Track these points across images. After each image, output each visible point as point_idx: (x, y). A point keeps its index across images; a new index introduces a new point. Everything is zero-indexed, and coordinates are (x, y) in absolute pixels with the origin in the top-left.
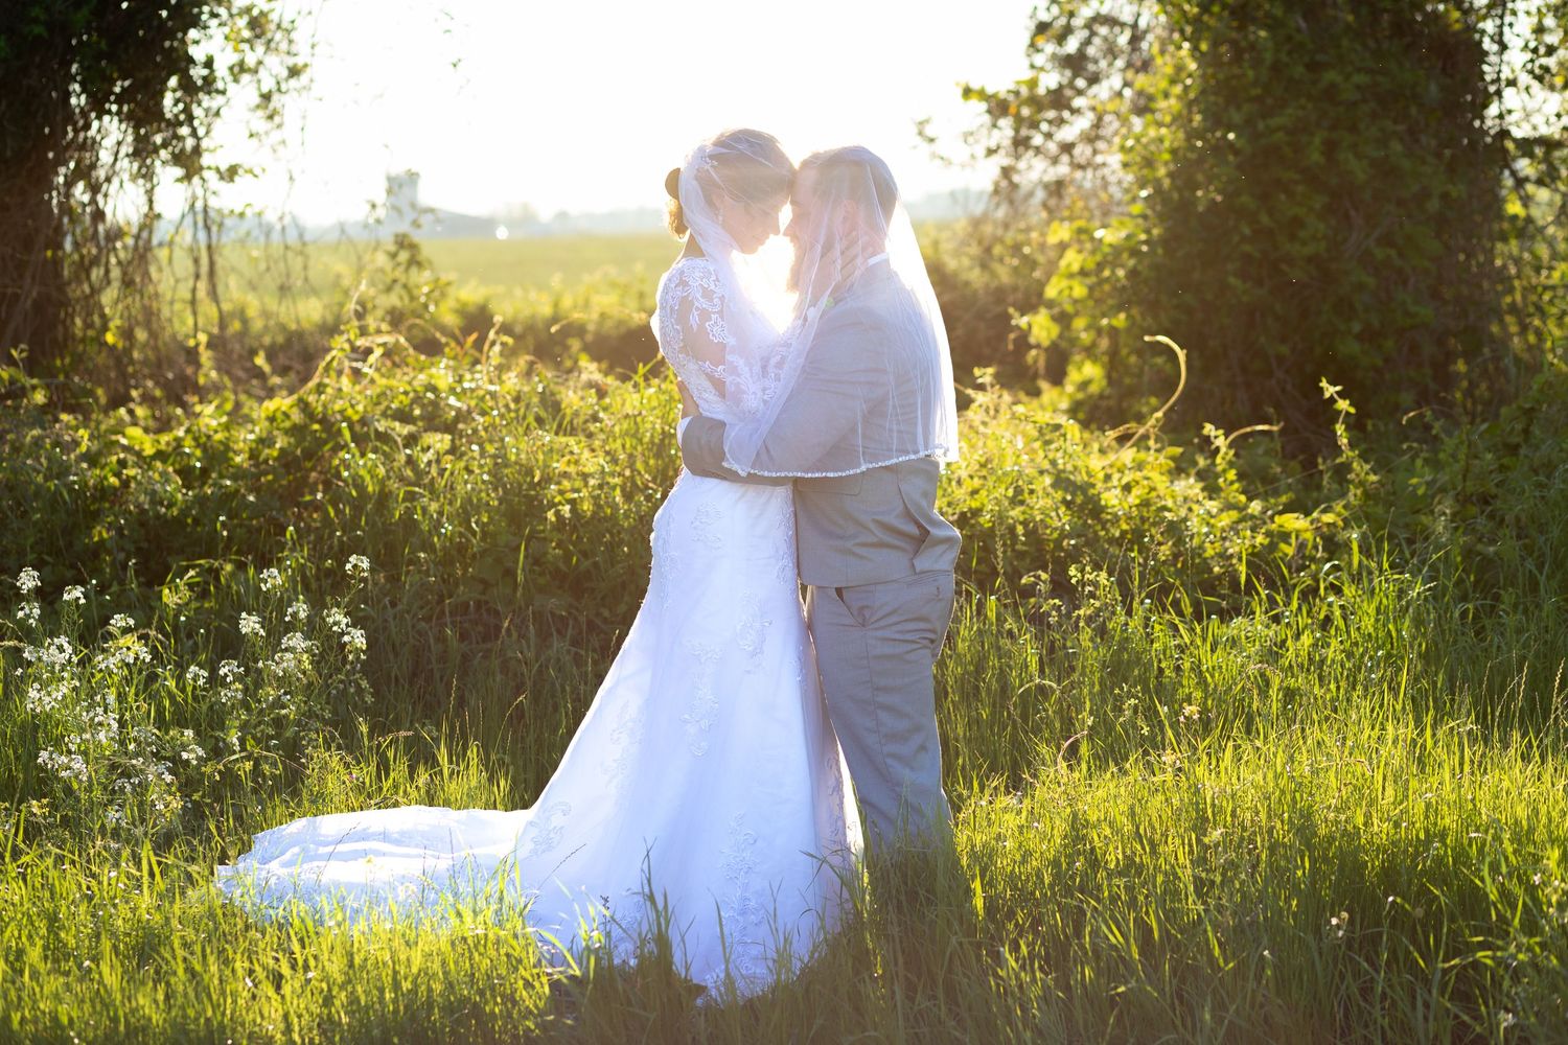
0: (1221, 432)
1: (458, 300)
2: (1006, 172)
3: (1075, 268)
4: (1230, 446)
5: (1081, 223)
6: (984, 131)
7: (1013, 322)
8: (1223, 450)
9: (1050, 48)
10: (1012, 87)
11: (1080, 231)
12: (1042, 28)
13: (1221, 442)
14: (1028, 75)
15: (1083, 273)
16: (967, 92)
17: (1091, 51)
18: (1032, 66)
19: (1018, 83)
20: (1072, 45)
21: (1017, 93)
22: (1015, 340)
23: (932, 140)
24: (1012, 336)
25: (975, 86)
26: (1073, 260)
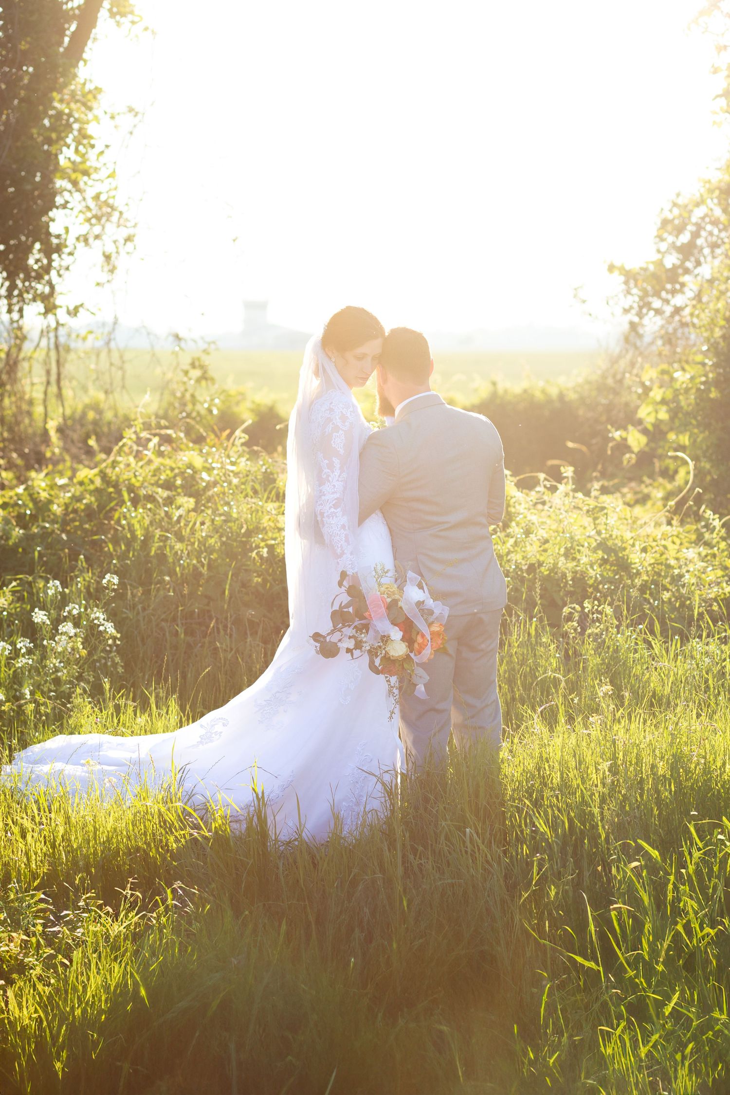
0: (717, 516)
1: (253, 402)
2: (633, 326)
3: (658, 398)
4: (723, 526)
5: (665, 366)
6: (621, 296)
7: (610, 435)
8: (718, 528)
9: (670, 239)
10: (644, 265)
11: (663, 372)
12: (665, 222)
13: (717, 523)
14: (656, 257)
15: (663, 402)
16: (611, 268)
17: (700, 242)
18: (659, 251)
19: (647, 263)
20: (685, 238)
21: (645, 270)
22: (612, 448)
23: (584, 302)
24: (611, 445)
25: (618, 264)
26: (657, 394)
